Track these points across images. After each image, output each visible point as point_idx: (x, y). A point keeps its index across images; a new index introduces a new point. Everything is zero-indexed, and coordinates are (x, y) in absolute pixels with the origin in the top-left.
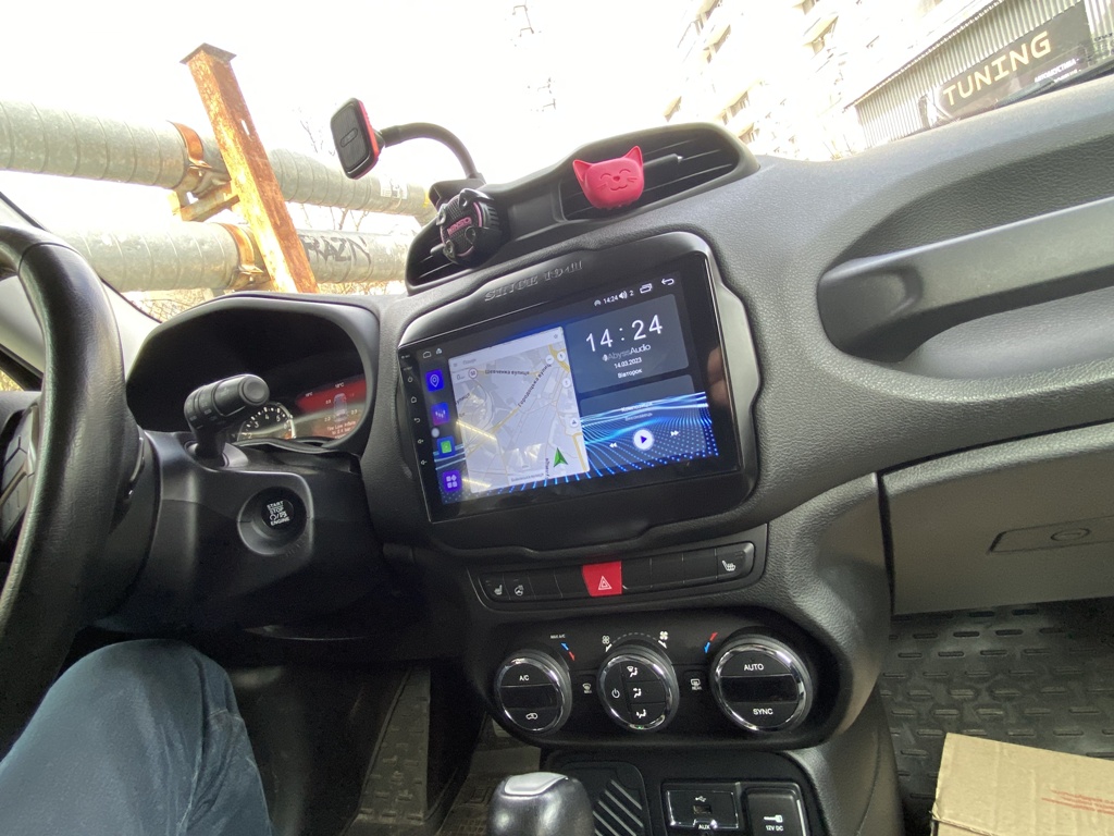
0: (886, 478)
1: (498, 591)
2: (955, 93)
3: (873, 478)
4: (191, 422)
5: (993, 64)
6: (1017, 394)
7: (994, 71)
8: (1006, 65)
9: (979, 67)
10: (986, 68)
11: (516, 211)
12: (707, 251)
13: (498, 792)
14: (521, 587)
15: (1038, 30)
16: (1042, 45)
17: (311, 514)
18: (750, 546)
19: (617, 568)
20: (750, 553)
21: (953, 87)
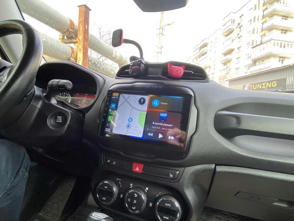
0: (217, 167)
1: (109, 161)
2: (252, 87)
3: (214, 165)
4: (49, 87)
5: (263, 84)
6: (255, 157)
7: (262, 86)
8: (265, 85)
9: (259, 83)
10: (261, 84)
11: (150, 69)
12: (193, 95)
13: (90, 214)
14: (115, 162)
15: (275, 81)
16: (275, 84)
17: (68, 123)
18: (178, 172)
19: (142, 166)
20: (177, 174)
21: (252, 85)
